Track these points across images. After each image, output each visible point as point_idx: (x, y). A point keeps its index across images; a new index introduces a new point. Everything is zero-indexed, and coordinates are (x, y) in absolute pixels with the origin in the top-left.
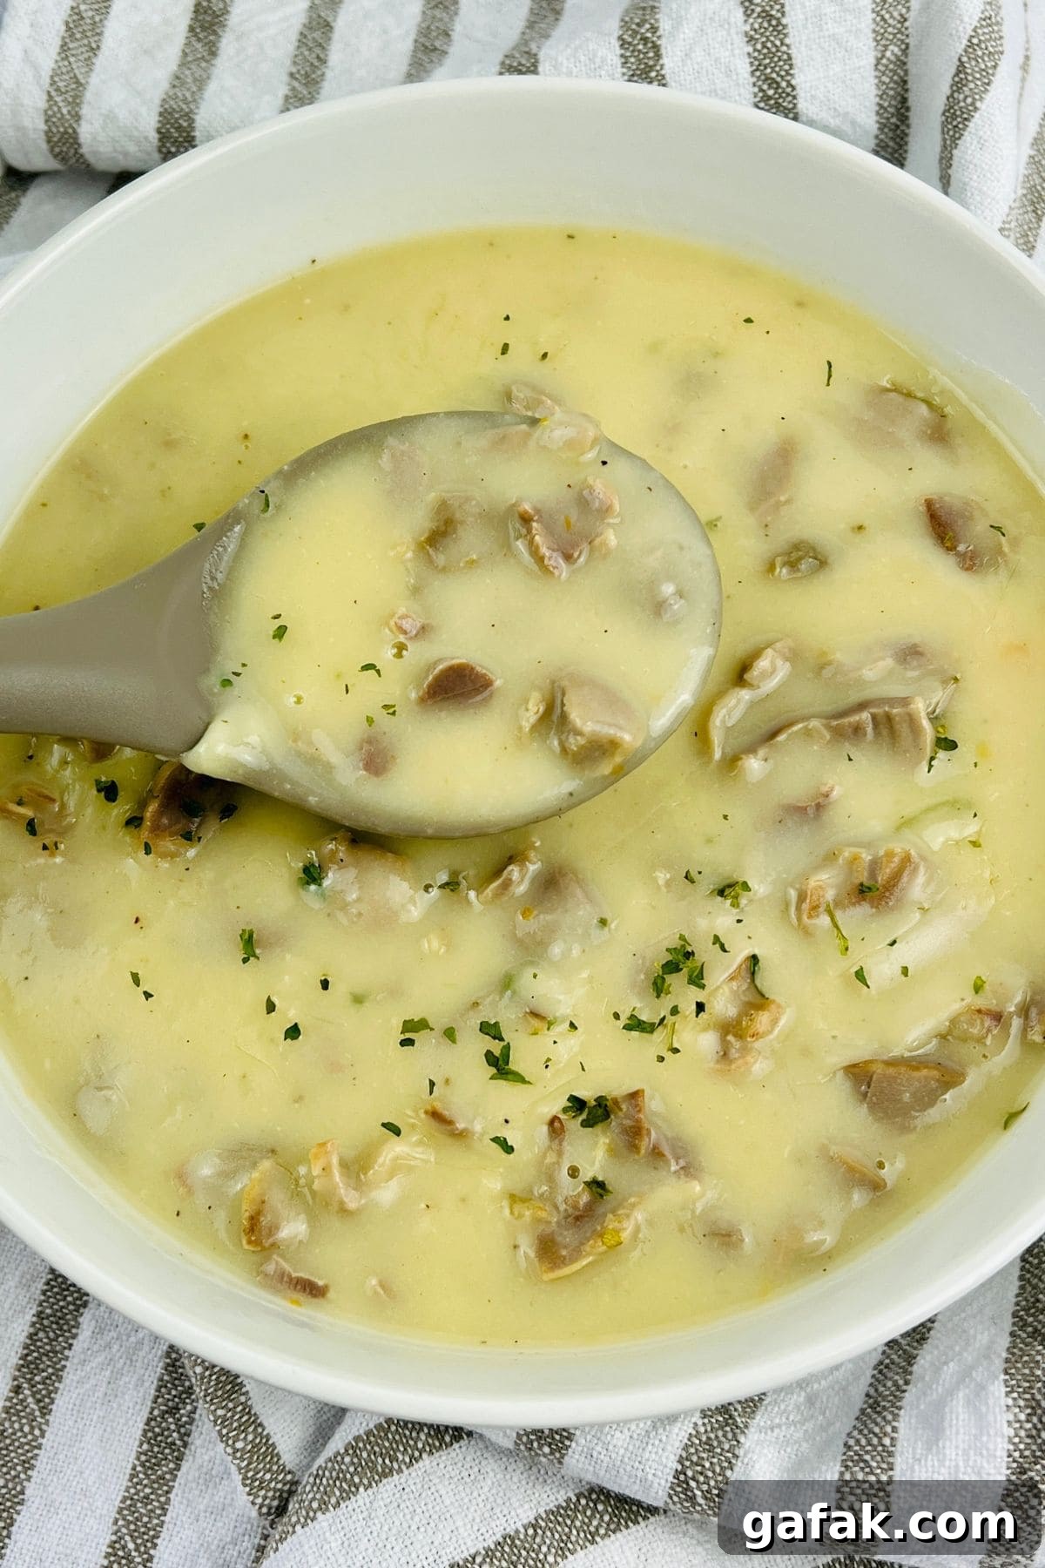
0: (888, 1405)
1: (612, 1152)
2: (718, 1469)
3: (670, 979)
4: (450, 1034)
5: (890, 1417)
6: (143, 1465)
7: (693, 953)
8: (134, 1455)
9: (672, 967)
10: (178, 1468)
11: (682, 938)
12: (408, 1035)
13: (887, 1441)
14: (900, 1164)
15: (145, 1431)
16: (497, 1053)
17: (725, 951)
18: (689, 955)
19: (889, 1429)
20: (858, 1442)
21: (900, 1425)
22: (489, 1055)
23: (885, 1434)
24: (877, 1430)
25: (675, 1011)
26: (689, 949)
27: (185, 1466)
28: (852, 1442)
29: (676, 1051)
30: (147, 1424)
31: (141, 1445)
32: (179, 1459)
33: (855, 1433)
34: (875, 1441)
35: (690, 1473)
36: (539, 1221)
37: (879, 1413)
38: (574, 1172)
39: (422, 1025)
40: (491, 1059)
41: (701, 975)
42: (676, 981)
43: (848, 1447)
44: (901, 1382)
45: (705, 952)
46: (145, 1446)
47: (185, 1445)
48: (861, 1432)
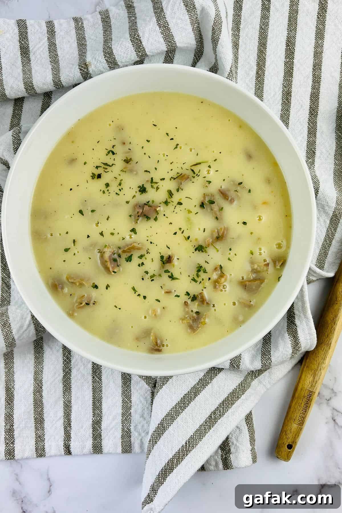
0: (268, 341)
1: (198, 305)
2: (238, 360)
3: (199, 273)
4: (160, 275)
5: (269, 344)
6: (123, 384)
7: (202, 266)
8: (121, 383)
9: (199, 271)
10: (131, 382)
11: (198, 264)
12: (152, 279)
13: (269, 349)
14: (254, 300)
15: (122, 378)
16: (170, 275)
17: (208, 263)
18: (201, 267)
19: (269, 347)
20: (264, 350)
21: (271, 346)
22: (169, 276)
23: (269, 348)
24: (267, 347)
25: (203, 280)
26: (201, 266)
27: (132, 382)
28: (262, 350)
29: (205, 288)
30: (122, 376)
31: (122, 381)
32: (130, 381)
33: (263, 348)
34: (267, 350)
35: (233, 362)
36: (188, 323)
37: (267, 343)
38: (192, 311)
39: (154, 275)
40: (170, 277)
41: (205, 270)
42: (201, 273)
43: (262, 352)
44: (270, 336)
45: (204, 265)
46: (123, 380)
47: (131, 378)
48: (264, 348)
